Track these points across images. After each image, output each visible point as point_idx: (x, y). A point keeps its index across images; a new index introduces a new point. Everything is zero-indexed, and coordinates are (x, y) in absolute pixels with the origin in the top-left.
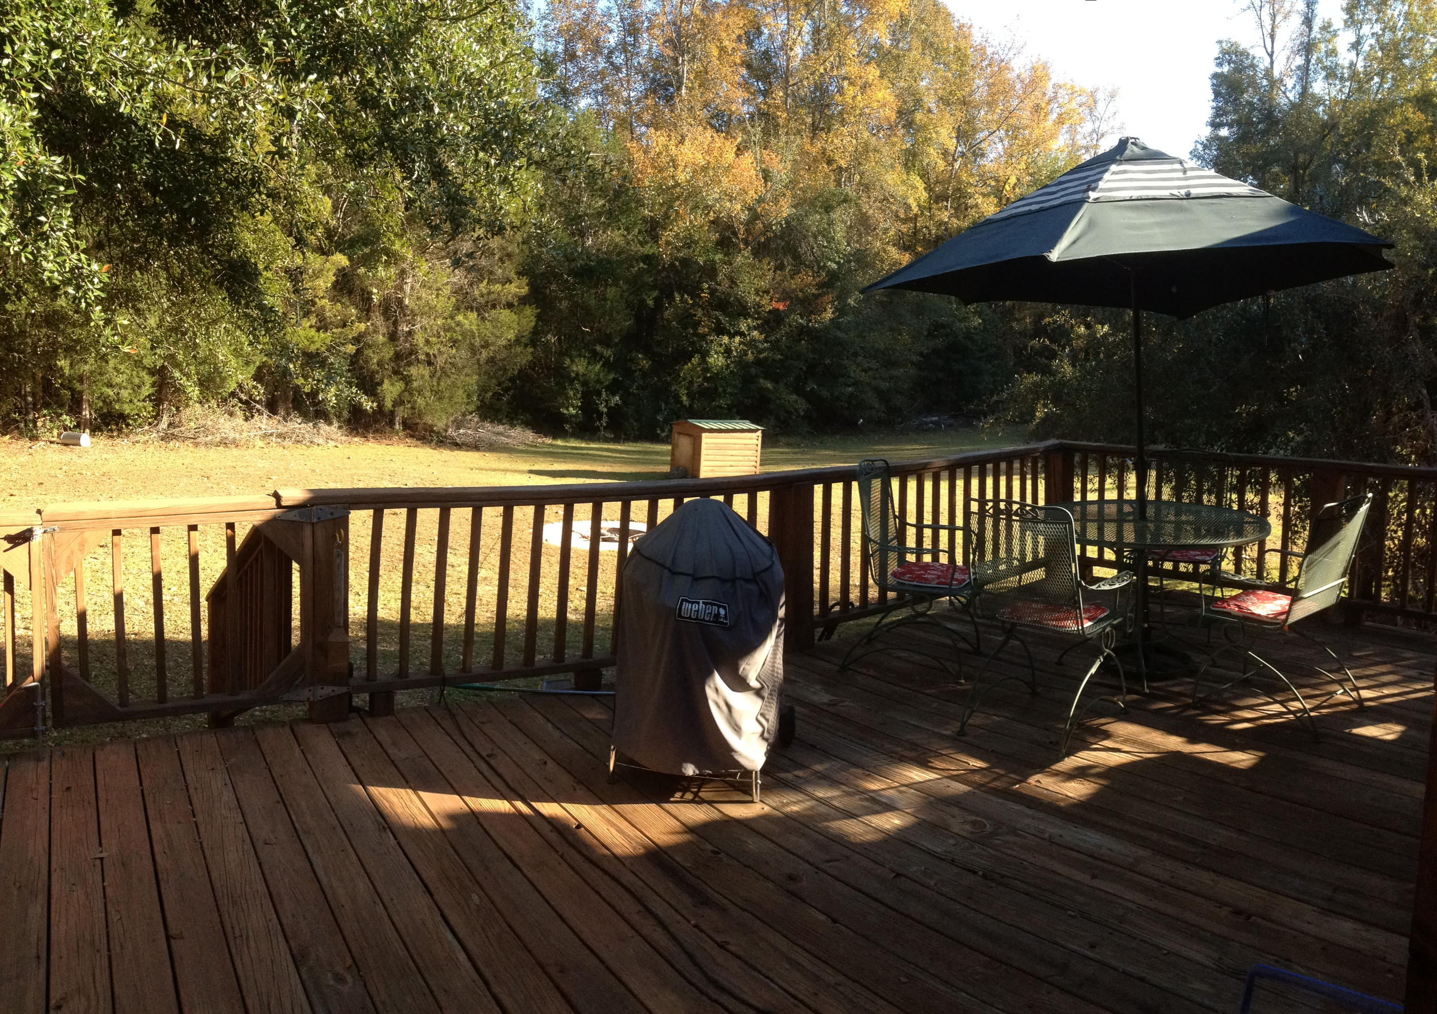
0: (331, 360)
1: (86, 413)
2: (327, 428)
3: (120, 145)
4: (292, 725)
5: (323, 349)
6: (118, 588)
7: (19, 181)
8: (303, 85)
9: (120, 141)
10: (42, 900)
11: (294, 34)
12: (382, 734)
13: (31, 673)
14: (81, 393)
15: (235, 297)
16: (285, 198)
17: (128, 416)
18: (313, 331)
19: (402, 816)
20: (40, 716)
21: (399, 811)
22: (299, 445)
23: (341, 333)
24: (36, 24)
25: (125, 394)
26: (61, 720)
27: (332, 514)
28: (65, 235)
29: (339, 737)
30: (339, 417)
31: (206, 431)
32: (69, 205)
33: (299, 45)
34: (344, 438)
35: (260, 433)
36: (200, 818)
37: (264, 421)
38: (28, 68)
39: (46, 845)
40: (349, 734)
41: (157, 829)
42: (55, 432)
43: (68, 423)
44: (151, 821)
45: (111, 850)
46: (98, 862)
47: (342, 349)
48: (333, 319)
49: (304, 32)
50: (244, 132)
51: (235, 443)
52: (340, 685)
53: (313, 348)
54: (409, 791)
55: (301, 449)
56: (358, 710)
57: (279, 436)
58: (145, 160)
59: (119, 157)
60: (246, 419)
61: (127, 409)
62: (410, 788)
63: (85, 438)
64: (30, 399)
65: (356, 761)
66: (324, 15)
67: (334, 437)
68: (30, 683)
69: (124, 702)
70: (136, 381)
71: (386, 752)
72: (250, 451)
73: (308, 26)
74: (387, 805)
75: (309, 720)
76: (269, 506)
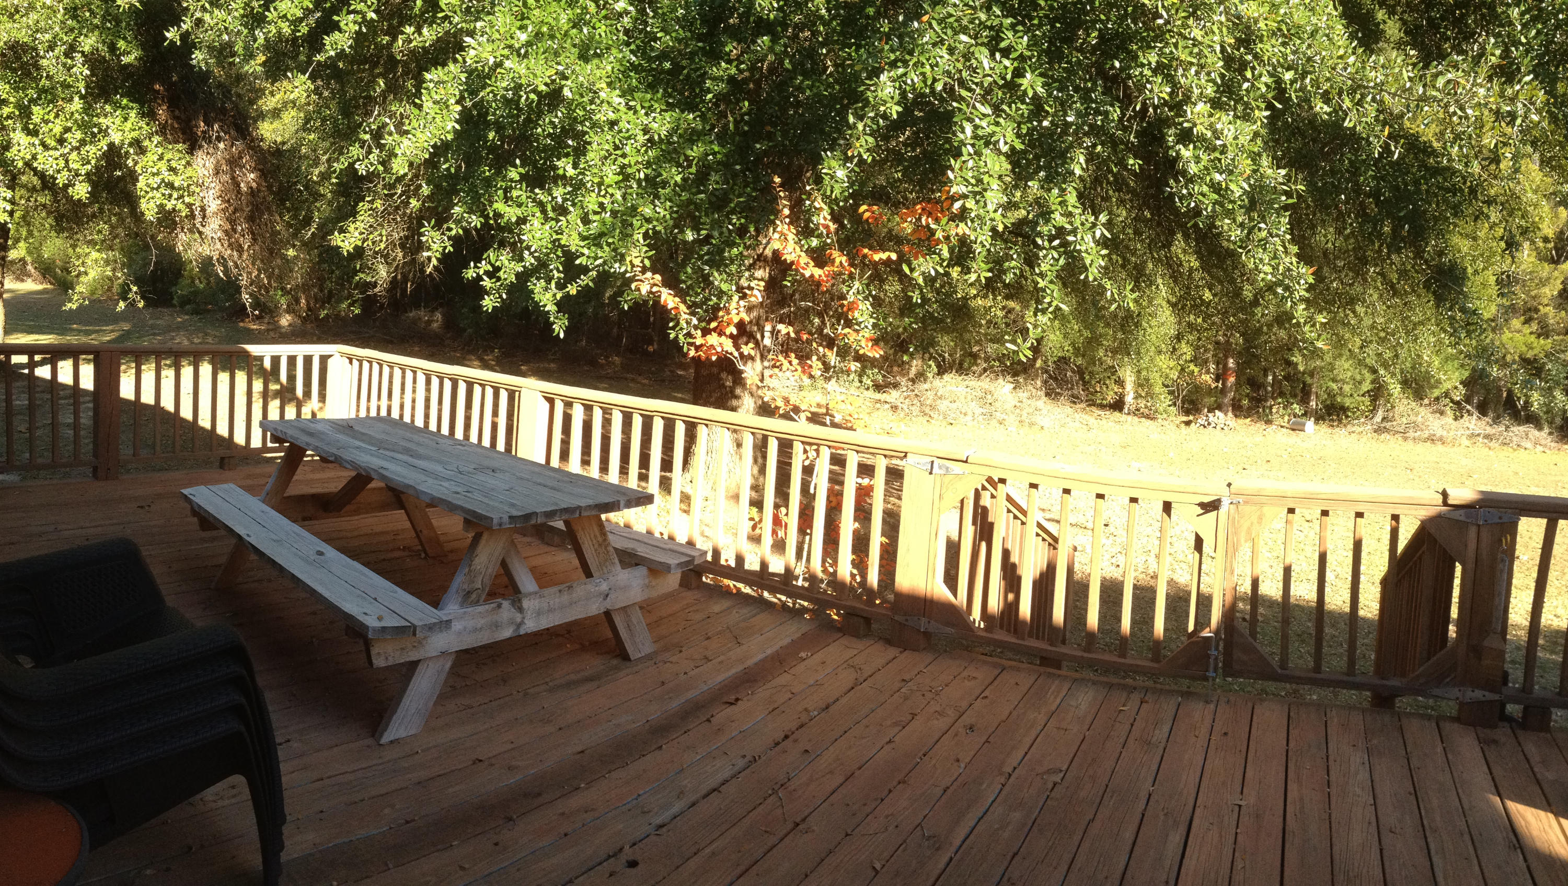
0: (1549, 366)
1: (1313, 404)
2: (1536, 433)
3: (1349, 159)
4: (1439, 721)
5: (1542, 355)
6: (1287, 562)
7: (1245, 192)
8: (1518, 87)
9: (1349, 156)
10: (1182, 829)
11: (1524, 40)
12: (1531, 749)
13: (1209, 624)
14: (1310, 385)
15: (1439, 300)
16: (1502, 204)
17: (1348, 408)
18: (1533, 337)
19: (1536, 840)
20: (1212, 666)
21: (1535, 833)
22: (1505, 448)
23: (1562, 340)
24: (1276, 50)
25: (1347, 388)
26: (1229, 669)
27: (1500, 518)
28: (1283, 242)
29: (1485, 743)
30: (1551, 423)
31: (1416, 426)
32: (1287, 213)
33: (1527, 52)
34: (1553, 444)
35: (1468, 432)
36: (1334, 791)
37: (1473, 422)
38: (1264, 89)
39: (1197, 780)
40: (1495, 742)
41: (1293, 787)
42: (1286, 418)
43: (1297, 411)
44: (1289, 782)
45: (1250, 799)
46: (1237, 808)
47: (1562, 356)
48: (1556, 327)
49: (1535, 38)
50: (1462, 140)
51: (1442, 440)
52: (1491, 691)
53: (1530, 355)
54: (1551, 816)
55: (1507, 451)
56: (1509, 719)
57: (1487, 437)
58: (1370, 173)
59: (1347, 171)
60: (1456, 419)
61: (1348, 402)
62: (1552, 812)
63: (1310, 424)
64: (1269, 389)
65: (1497, 771)
66: (1557, 20)
67: (1543, 442)
68: (1206, 633)
69: (1283, 664)
70: (1358, 377)
71: (1532, 768)
72: (1455, 449)
73: (1539, 33)
74: (1523, 823)
75: (1457, 720)
76: (1435, 503)
